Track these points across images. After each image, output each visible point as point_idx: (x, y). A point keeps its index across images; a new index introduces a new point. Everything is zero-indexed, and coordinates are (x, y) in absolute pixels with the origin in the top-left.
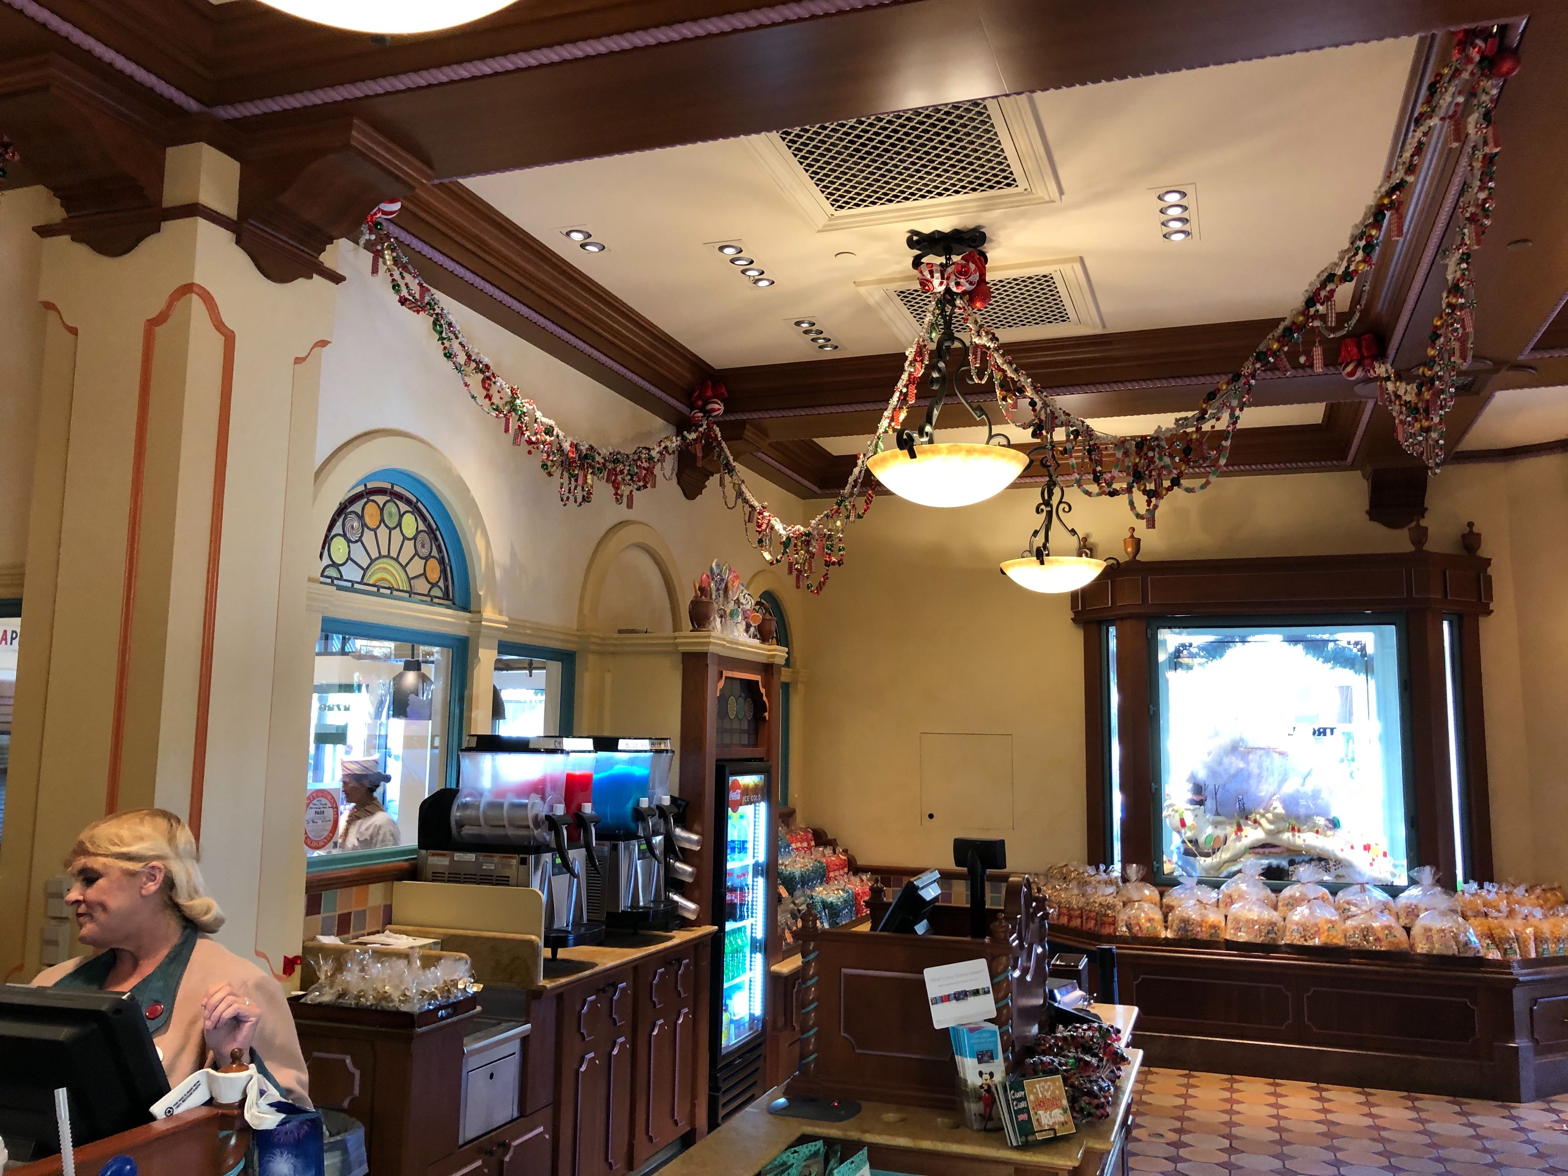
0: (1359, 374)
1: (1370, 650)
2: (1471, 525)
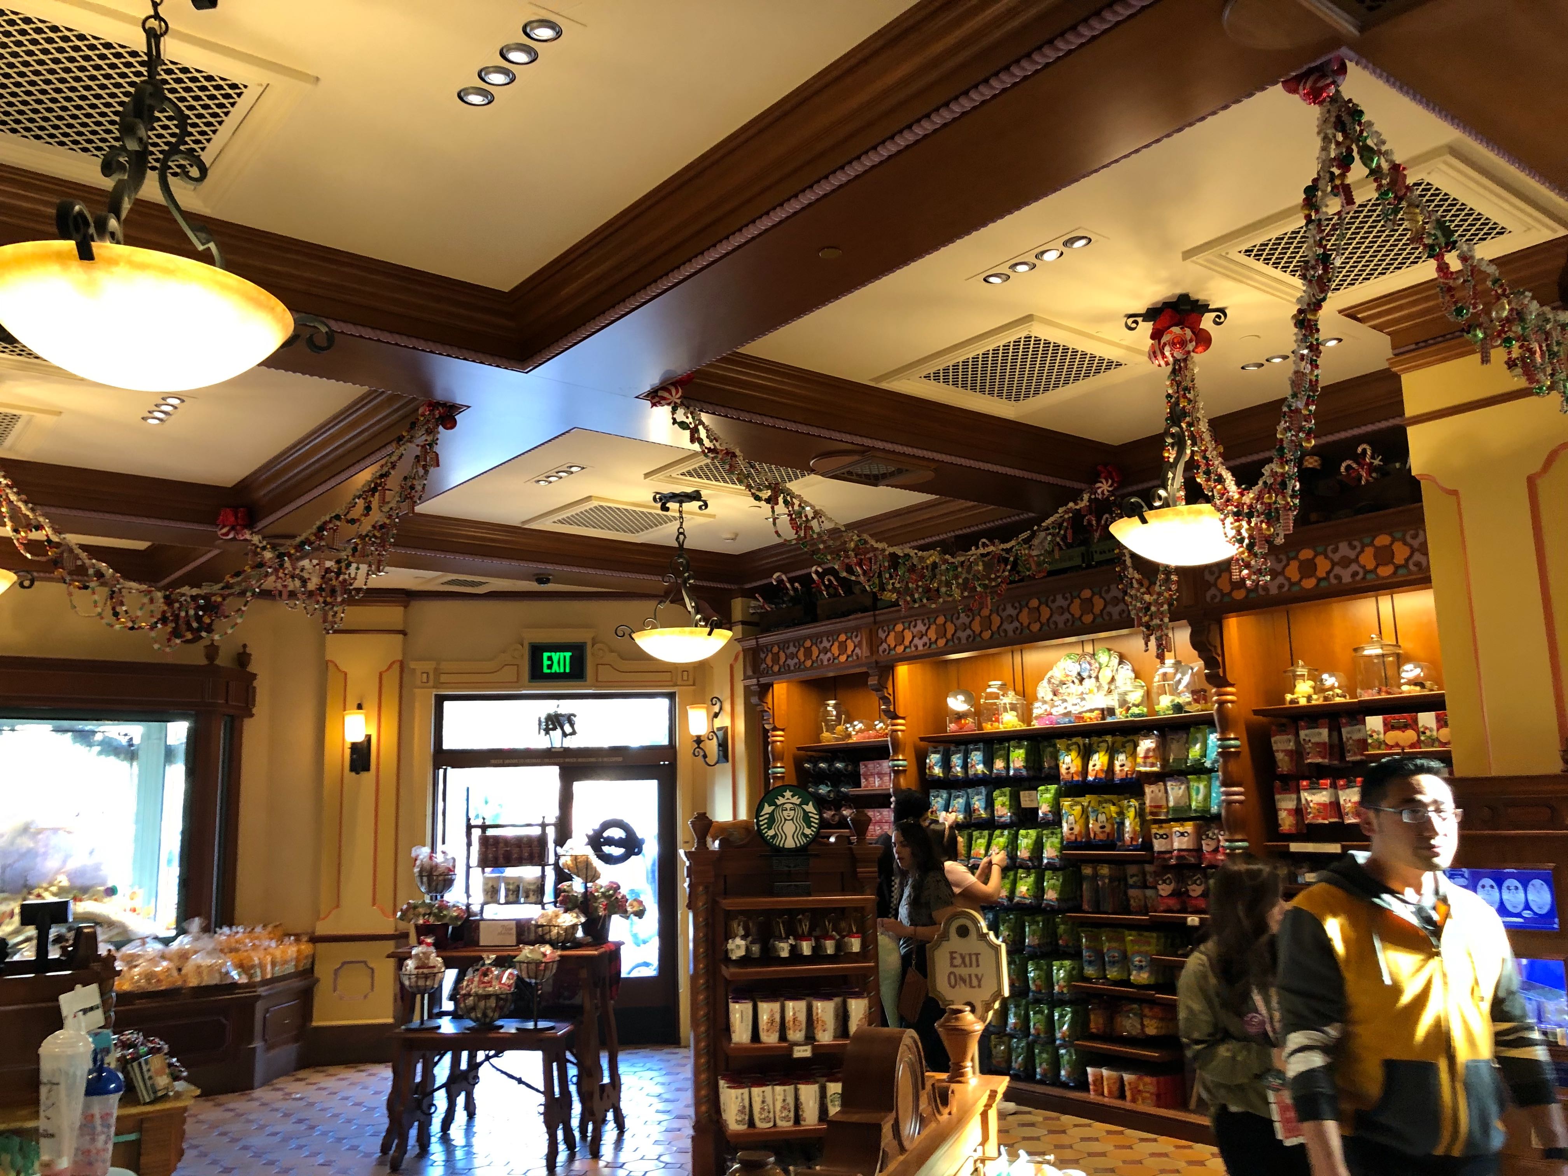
0: (231, 536)
1: (136, 741)
2: (245, 646)
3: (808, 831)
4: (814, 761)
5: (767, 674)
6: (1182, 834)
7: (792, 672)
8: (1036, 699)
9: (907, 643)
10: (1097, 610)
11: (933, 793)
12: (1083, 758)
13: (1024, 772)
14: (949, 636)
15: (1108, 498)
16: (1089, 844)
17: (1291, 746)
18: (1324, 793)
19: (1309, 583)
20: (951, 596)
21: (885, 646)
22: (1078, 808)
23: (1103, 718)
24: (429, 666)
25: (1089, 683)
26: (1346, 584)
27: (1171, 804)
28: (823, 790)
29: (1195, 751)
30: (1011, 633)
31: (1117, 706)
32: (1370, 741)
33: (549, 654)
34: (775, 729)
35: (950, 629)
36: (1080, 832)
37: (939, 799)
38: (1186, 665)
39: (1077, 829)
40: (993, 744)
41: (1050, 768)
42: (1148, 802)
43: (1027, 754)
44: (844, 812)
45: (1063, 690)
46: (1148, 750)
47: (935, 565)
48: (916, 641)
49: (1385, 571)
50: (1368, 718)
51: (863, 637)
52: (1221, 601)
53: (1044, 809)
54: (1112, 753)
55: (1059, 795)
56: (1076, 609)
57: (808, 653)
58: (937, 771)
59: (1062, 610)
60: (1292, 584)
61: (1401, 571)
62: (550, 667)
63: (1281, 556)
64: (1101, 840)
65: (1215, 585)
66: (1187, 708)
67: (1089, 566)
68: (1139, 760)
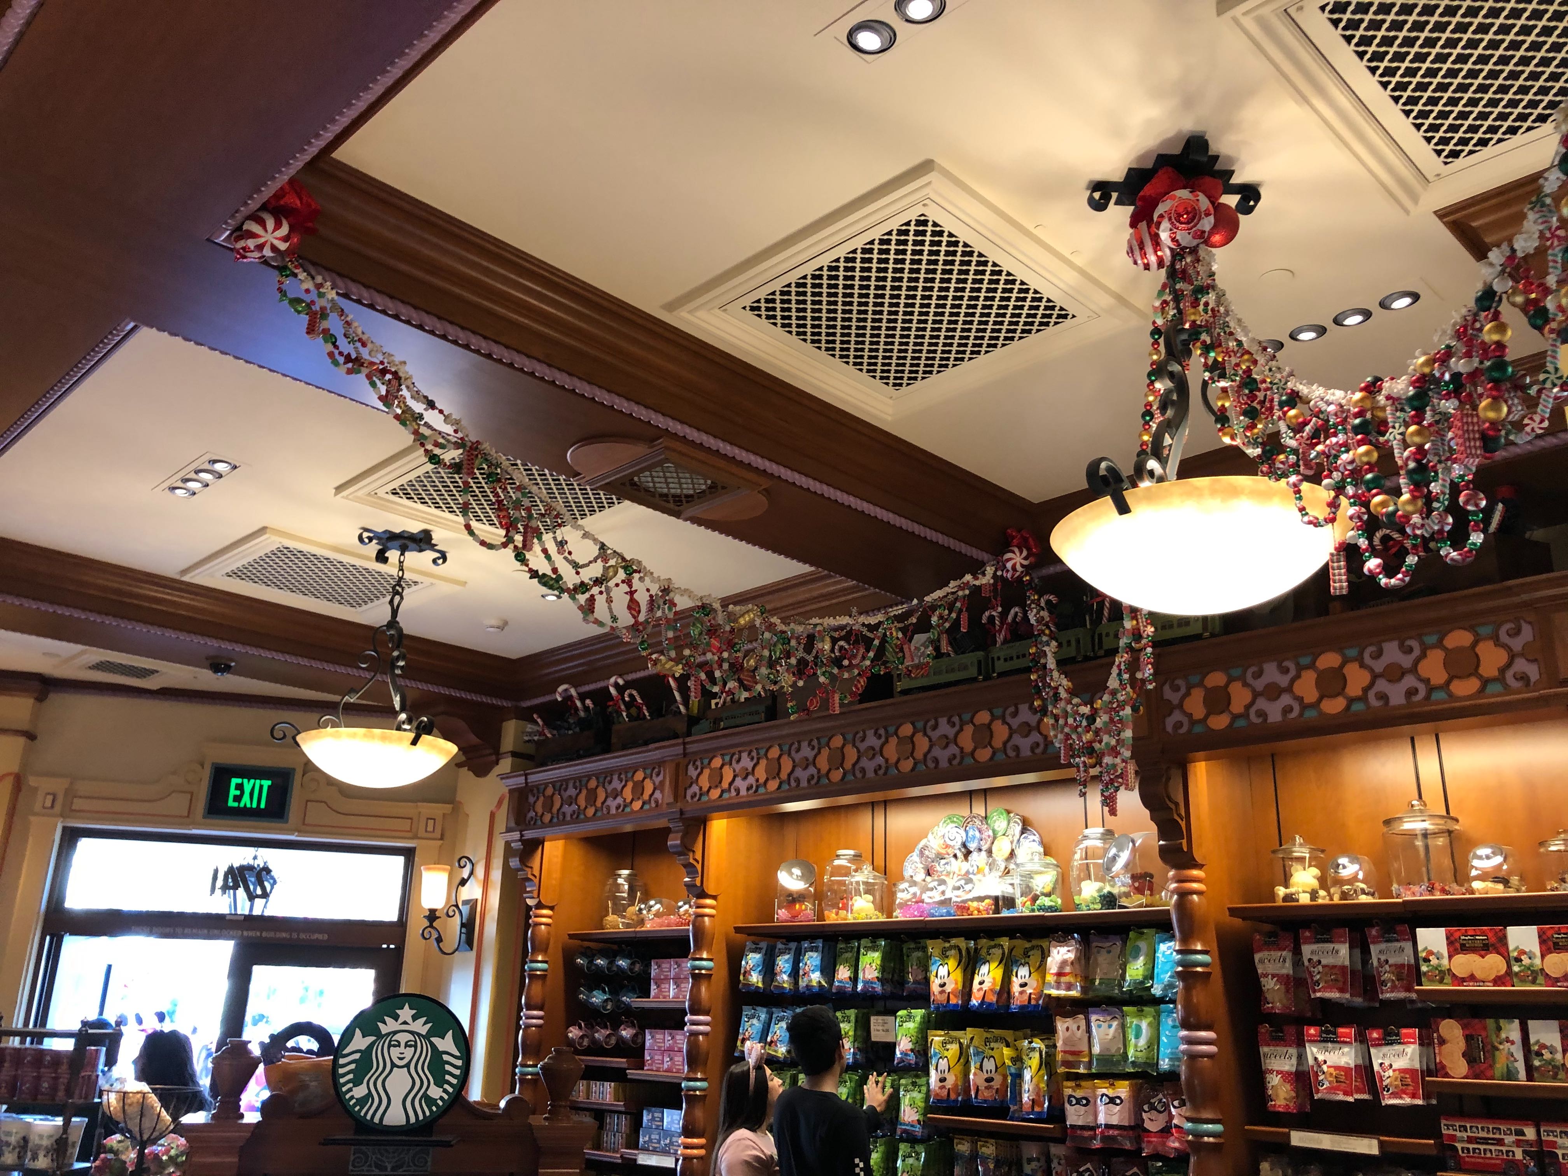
3: (435, 1092)
4: (590, 955)
5: (535, 827)
6: (1112, 1100)
7: (568, 823)
8: (902, 879)
9: (725, 785)
10: (998, 743)
11: (747, 1011)
12: (965, 971)
13: (878, 988)
14: (784, 775)
15: (1020, 578)
16: (968, 1107)
17: (1287, 969)
18: (1346, 1049)
19: (1334, 706)
20: (775, 683)
21: (695, 788)
22: (954, 1048)
23: (997, 910)
24: (59, 785)
25: (978, 859)
26: (1395, 708)
27: (1096, 1050)
28: (598, 998)
29: (1136, 970)
30: (870, 774)
31: (1018, 894)
32: (1424, 968)
33: (239, 781)
34: (540, 906)
35: (787, 765)
36: (956, 1085)
37: (755, 1021)
38: (1125, 836)
39: (950, 1083)
40: (837, 941)
41: (915, 982)
42: (1059, 1044)
43: (883, 959)
44: (624, 1033)
45: (939, 867)
46: (1064, 963)
47: (752, 627)
48: (739, 782)
49: (1465, 688)
50: (1420, 931)
51: (666, 776)
52: (1189, 731)
53: (904, 1045)
54: (1009, 965)
55: (927, 1025)
56: (966, 740)
57: (592, 797)
58: (755, 978)
59: (947, 742)
60: (1304, 707)
61: (1492, 688)
62: (238, 799)
63: (1287, 664)
64: (985, 1101)
65: (1180, 706)
66: (1124, 902)
67: (987, 678)
68: (1050, 978)
